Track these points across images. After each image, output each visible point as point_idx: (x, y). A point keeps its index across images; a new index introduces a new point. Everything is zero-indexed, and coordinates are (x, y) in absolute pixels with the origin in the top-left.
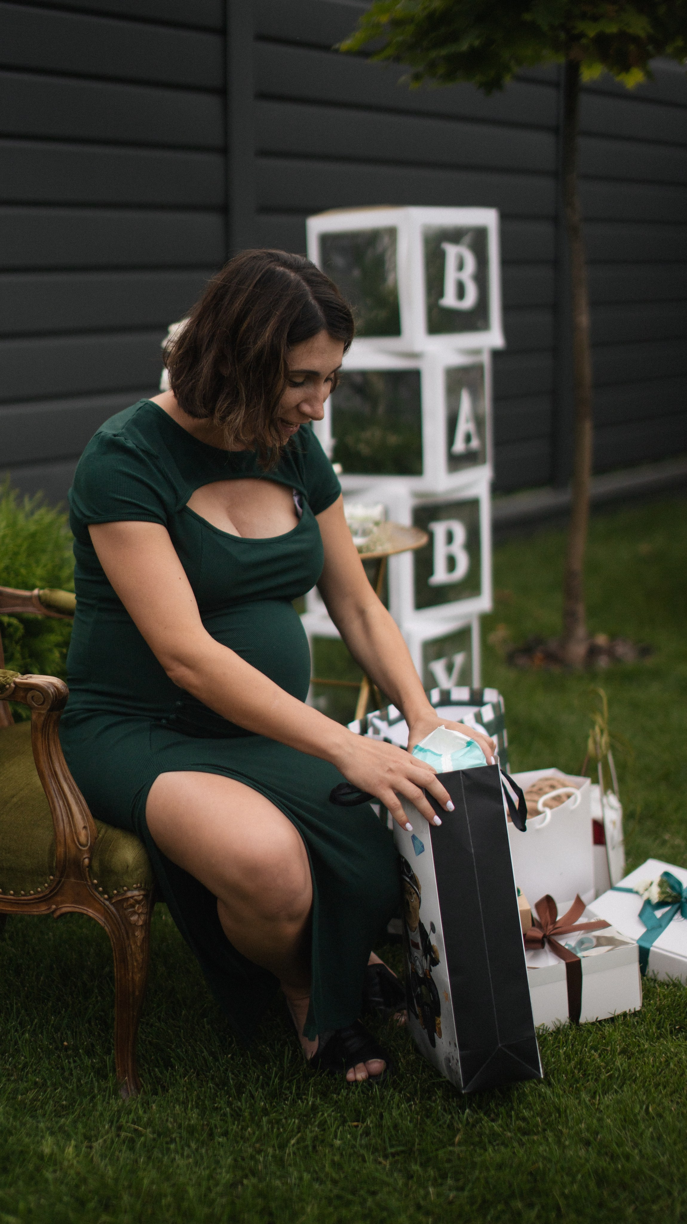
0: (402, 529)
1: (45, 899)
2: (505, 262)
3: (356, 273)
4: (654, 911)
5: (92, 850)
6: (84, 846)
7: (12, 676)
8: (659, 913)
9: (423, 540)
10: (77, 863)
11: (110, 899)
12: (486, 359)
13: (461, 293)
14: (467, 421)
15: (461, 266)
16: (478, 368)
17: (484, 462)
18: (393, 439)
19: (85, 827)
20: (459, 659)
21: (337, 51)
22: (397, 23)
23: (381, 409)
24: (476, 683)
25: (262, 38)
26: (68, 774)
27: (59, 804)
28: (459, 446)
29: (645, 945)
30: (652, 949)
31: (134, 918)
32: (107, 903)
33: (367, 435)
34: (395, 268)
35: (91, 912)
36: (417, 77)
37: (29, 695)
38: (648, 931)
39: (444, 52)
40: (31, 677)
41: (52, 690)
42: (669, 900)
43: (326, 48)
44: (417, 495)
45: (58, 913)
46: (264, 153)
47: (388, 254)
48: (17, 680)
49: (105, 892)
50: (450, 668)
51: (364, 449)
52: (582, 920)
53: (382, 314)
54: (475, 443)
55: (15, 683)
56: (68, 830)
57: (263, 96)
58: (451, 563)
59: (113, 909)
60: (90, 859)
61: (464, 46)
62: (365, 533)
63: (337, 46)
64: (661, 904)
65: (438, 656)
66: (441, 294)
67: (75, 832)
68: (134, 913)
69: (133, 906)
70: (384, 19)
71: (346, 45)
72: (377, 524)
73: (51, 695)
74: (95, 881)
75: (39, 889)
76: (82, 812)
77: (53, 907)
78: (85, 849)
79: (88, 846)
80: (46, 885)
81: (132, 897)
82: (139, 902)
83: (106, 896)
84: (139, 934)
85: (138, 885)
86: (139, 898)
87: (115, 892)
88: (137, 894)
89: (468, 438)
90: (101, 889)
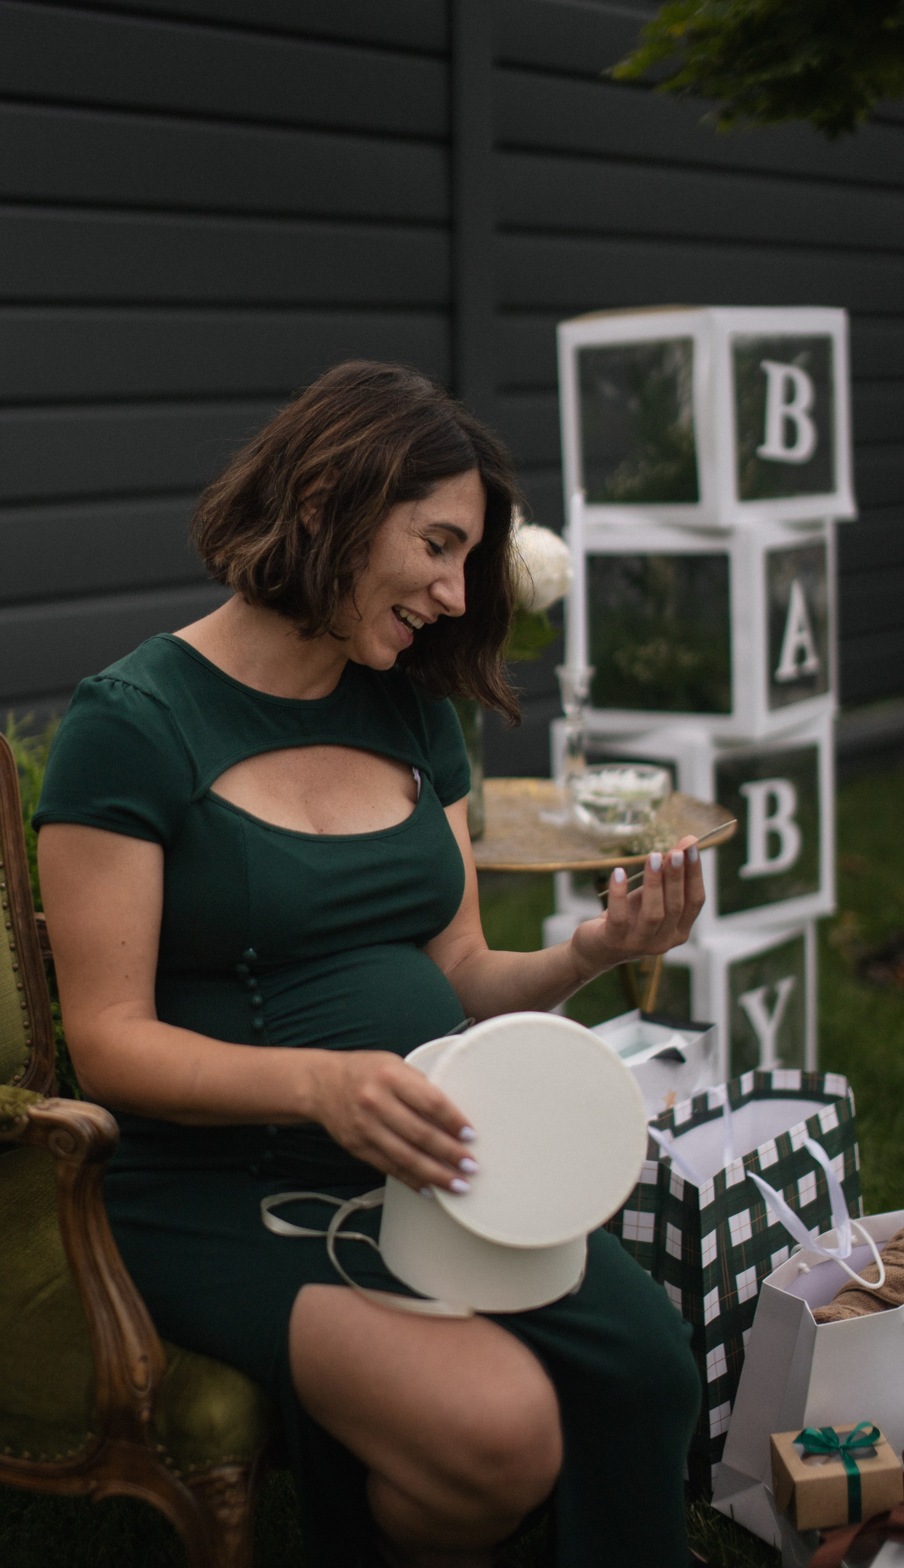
0: (698, 806)
1: (79, 1471)
2: (857, 379)
3: (633, 404)
5: (155, 1395)
6: (141, 1389)
7: (27, 1101)
9: (729, 826)
10: (130, 1416)
11: (183, 1479)
12: (829, 535)
13: (790, 436)
14: (800, 629)
15: (790, 396)
16: (818, 549)
17: (825, 690)
18: (687, 659)
19: (144, 1359)
20: (785, 987)
21: (608, 81)
22: (697, 37)
23: (669, 612)
24: (811, 1065)
25: (505, 63)
26: (119, 1265)
27: (102, 1316)
28: (787, 668)
31: (224, 1513)
32: (180, 1485)
33: (646, 651)
34: (690, 399)
35: (154, 1498)
36: (727, 115)
37: (53, 1136)
39: (765, 76)
40: (57, 1105)
41: (87, 1131)
43: (593, 77)
44: (720, 742)
45: (99, 1496)
46: (509, 228)
47: (681, 377)
48: (33, 1111)
49: (172, 1467)
50: (770, 1002)
51: (642, 673)
53: (671, 469)
54: (811, 663)
55: (29, 1116)
56: (114, 1360)
57: (507, 146)
58: (774, 844)
59: (188, 1494)
60: (152, 1411)
61: (797, 68)
62: (636, 818)
63: (607, 71)
65: (753, 985)
66: (761, 439)
67: (127, 1369)
68: (224, 1504)
69: (221, 1492)
70: (678, 30)
71: (622, 69)
72: (656, 804)
73: (87, 1139)
74: (160, 1448)
75: (70, 1453)
76: (140, 1331)
77: (93, 1484)
78: (143, 1394)
79: (148, 1389)
80: (82, 1447)
81: (221, 1479)
82: (232, 1486)
83: (177, 1473)
84: (233, 1539)
85: (231, 1458)
86: (233, 1479)
87: (192, 1467)
88: (230, 1473)
89: (801, 655)
90: (169, 1460)
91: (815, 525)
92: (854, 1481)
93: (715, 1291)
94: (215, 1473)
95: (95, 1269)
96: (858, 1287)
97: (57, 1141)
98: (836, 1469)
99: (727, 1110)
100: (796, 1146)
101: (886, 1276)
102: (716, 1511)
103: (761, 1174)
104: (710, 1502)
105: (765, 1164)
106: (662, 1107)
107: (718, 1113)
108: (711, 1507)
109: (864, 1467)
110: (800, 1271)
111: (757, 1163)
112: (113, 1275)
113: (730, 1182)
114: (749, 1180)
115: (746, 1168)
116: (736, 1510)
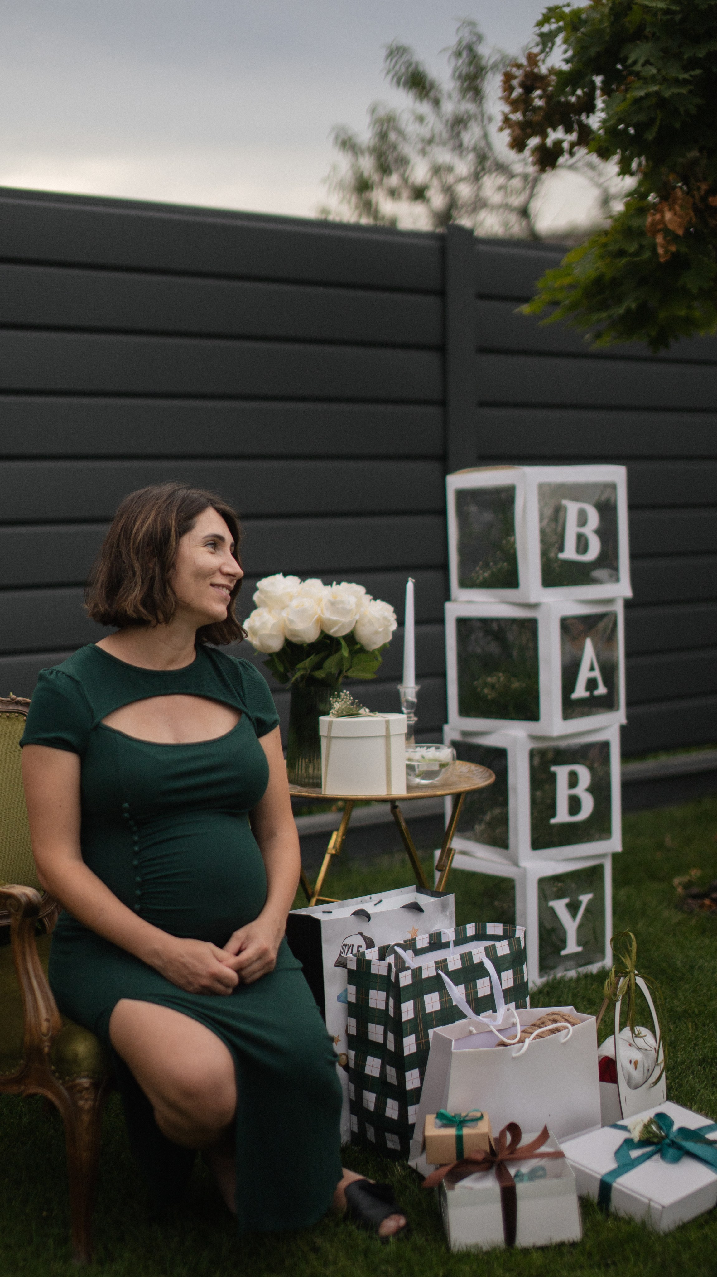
1: (18, 1081)
4: (630, 1150)
5: (52, 1040)
6: (45, 1035)
8: (635, 1154)
10: (39, 1050)
11: (63, 1084)
12: (619, 608)
13: (583, 546)
14: (592, 668)
16: (610, 617)
19: (47, 1020)
20: (585, 899)
27: (29, 998)
28: (581, 693)
29: (608, 1179)
30: (614, 1185)
32: (62, 1088)
33: (493, 679)
35: (50, 1095)
37: (8, 902)
38: (619, 1167)
41: (24, 899)
42: (656, 1140)
44: (536, 738)
45: (25, 1094)
49: (59, 1078)
50: (573, 908)
52: (544, 1149)
53: (503, 566)
54: (601, 690)
56: (33, 1020)
58: (575, 805)
59: (66, 1093)
60: (50, 1048)
64: (643, 1143)
65: (559, 896)
66: (560, 548)
67: (39, 1024)
68: (82, 1098)
69: (81, 1092)
73: (23, 904)
74: (53, 1068)
75: (13, 1071)
76: (48, 1009)
77: (23, 1087)
78: (45, 1038)
79: (49, 1036)
80: (18, 1067)
81: (80, 1084)
82: (87, 1089)
83: (61, 1081)
84: (86, 1118)
85: (86, 1074)
86: (87, 1085)
87: (67, 1078)
88: (85, 1082)
89: (591, 684)
90: (57, 1074)
91: (609, 601)
92: (459, 1139)
93: (413, 1037)
94: (79, 1081)
95: (27, 972)
96: (503, 1043)
97: (10, 904)
98: (451, 1132)
99: (452, 944)
100: (476, 961)
101: (520, 1038)
102: (410, 1167)
103: (448, 974)
104: (407, 1161)
105: (451, 968)
106: (409, 937)
107: (446, 945)
108: (407, 1165)
109: (466, 1131)
110: (471, 1032)
111: (446, 966)
112: (36, 975)
113: (425, 975)
114: (438, 975)
115: (437, 968)
116: (418, 1166)
